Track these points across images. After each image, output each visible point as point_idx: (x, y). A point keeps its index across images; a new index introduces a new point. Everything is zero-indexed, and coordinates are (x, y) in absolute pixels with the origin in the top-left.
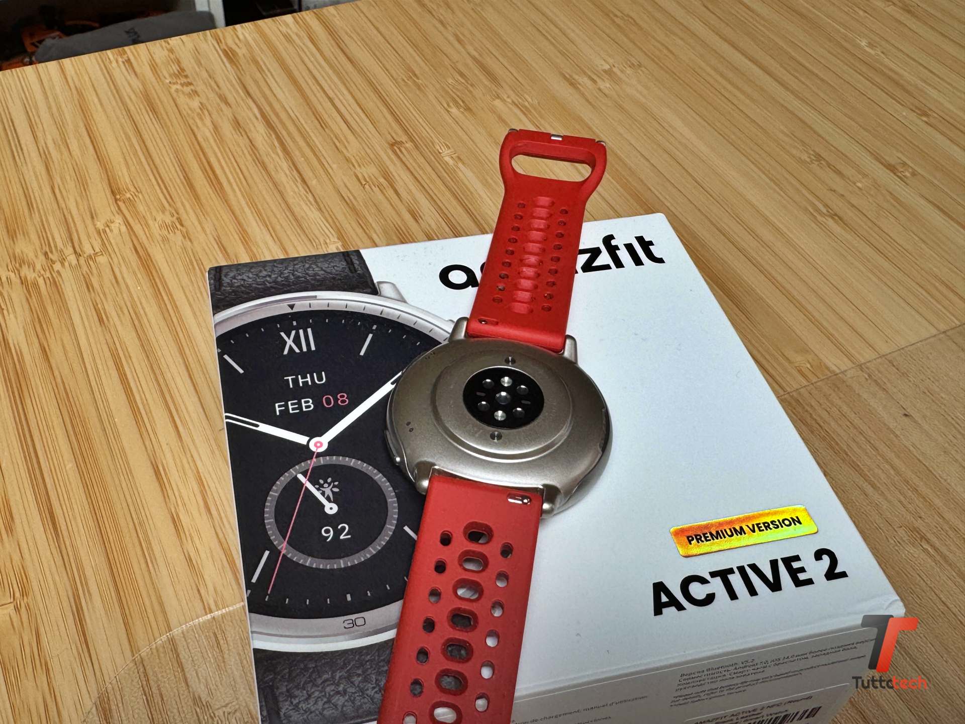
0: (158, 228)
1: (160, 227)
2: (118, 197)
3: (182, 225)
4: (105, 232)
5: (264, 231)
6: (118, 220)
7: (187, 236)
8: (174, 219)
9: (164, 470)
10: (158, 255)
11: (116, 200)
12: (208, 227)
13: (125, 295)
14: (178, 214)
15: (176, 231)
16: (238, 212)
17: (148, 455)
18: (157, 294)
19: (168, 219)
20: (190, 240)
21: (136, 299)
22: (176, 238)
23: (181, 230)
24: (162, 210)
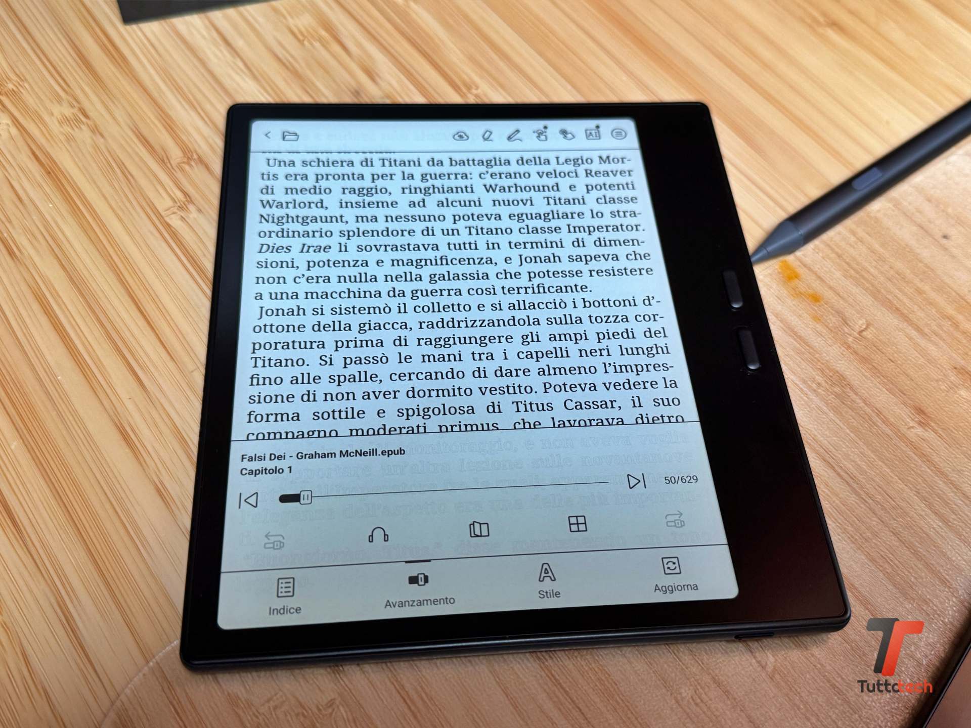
0: (58, 125)
1: (61, 123)
3: (87, 116)
5: (193, 114)
6: (5, 119)
7: (96, 130)
8: (75, 111)
9: (133, 430)
10: (65, 160)
12: (119, 114)
13: (33, 216)
14: (79, 103)
15: (83, 127)
16: (155, 94)
17: (110, 416)
18: (75, 211)
19: (68, 112)
20: (102, 136)
21: (50, 220)
22: (84, 135)
23: (88, 125)
24: (58, 99)
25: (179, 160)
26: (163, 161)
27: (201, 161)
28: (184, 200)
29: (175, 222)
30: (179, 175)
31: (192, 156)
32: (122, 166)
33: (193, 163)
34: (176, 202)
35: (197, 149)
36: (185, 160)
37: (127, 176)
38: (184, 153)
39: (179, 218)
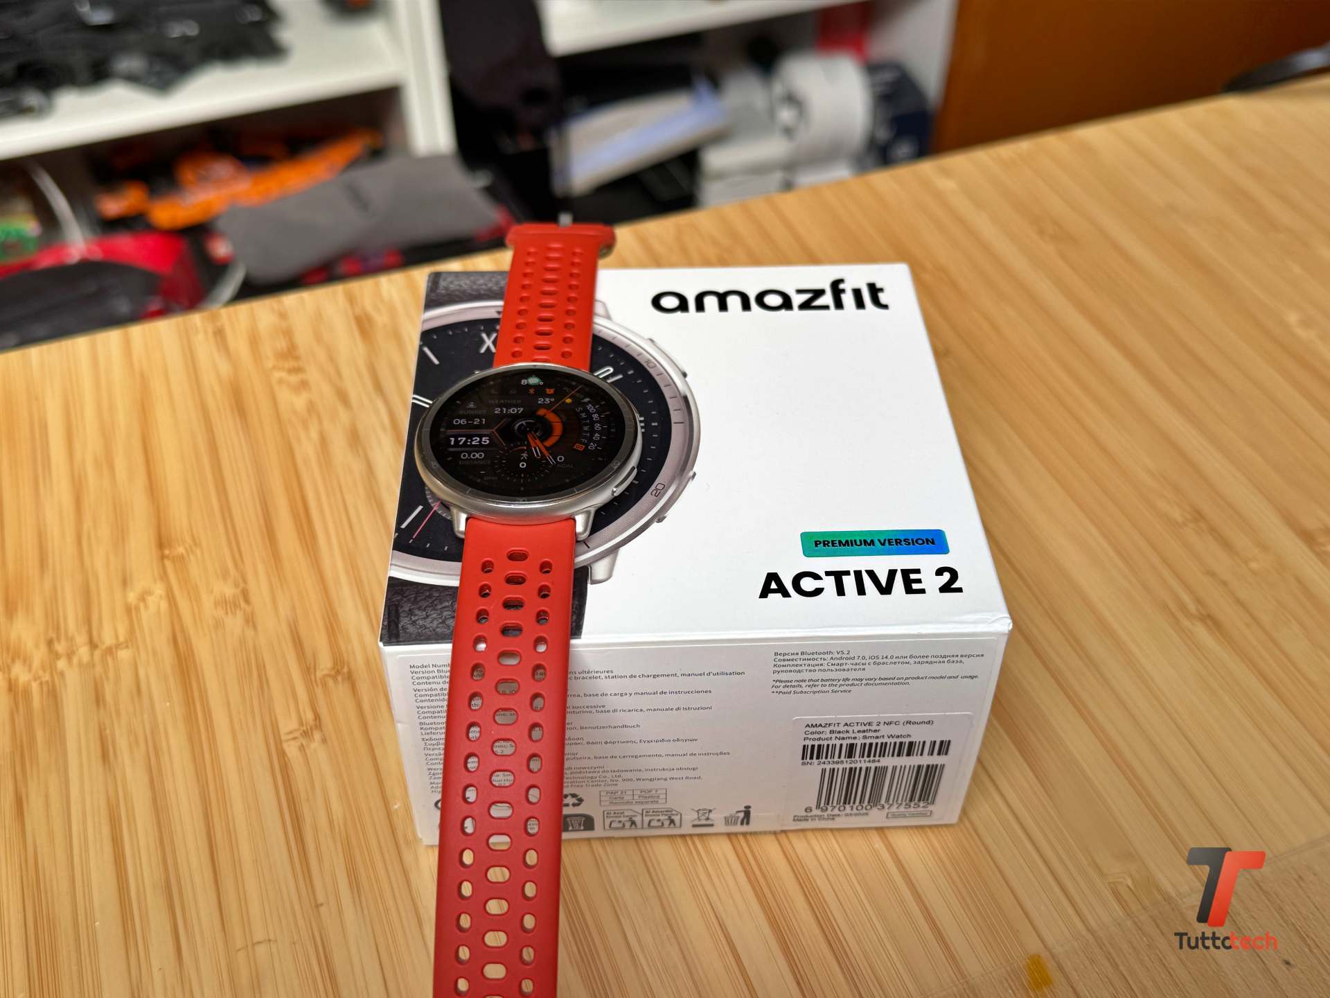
0: (213, 605)
1: (216, 604)
2: (167, 552)
3: (247, 601)
4: (137, 609)
5: (363, 616)
6: (159, 590)
8: (238, 591)
10: (203, 650)
11: (163, 557)
12: (283, 604)
13: (146, 716)
14: (245, 581)
15: (238, 611)
16: (330, 583)
18: (190, 718)
20: (255, 627)
21: (160, 723)
22: (234, 623)
23: (245, 611)
24: (225, 576)
25: (326, 672)
26: (308, 669)
27: (350, 678)
28: (311, 722)
29: (292, 750)
30: (319, 691)
31: (343, 668)
32: (261, 668)
33: (340, 678)
34: (303, 725)
35: (351, 659)
36: (333, 673)
37: (263, 681)
38: (335, 663)
39: (299, 744)
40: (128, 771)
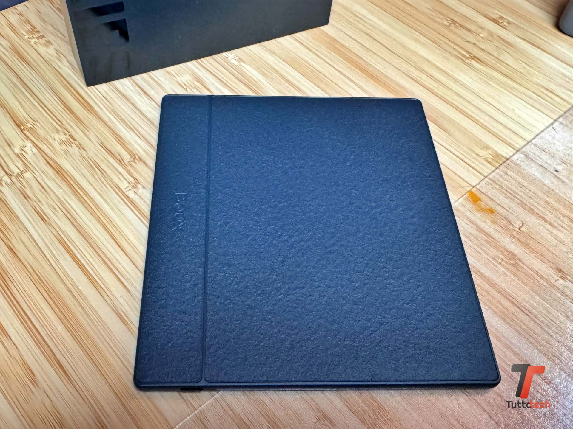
0: (59, 145)
1: (60, 144)
2: (22, 127)
3: (74, 140)
4: (22, 155)
5: (132, 133)
6: (29, 144)
7: (80, 147)
8: (67, 136)
10: (66, 165)
11: (21, 130)
13: (53, 198)
14: (69, 132)
15: (72, 145)
16: (109, 123)
17: (110, 306)
18: (76, 193)
19: (64, 138)
20: (84, 150)
21: (62, 198)
22: (74, 150)
23: (75, 144)
24: (58, 131)
25: (128, 160)
26: (120, 161)
27: (140, 159)
28: (134, 182)
29: (131, 195)
30: (130, 168)
31: (135, 157)
32: (97, 165)
33: (136, 161)
34: (130, 184)
35: (138, 154)
36: (132, 159)
37: (102, 171)
38: (131, 156)
39: (133, 192)
40: (58, 223)
